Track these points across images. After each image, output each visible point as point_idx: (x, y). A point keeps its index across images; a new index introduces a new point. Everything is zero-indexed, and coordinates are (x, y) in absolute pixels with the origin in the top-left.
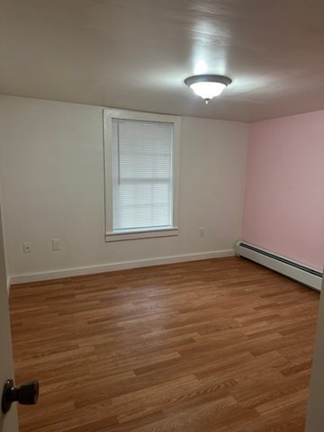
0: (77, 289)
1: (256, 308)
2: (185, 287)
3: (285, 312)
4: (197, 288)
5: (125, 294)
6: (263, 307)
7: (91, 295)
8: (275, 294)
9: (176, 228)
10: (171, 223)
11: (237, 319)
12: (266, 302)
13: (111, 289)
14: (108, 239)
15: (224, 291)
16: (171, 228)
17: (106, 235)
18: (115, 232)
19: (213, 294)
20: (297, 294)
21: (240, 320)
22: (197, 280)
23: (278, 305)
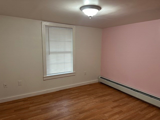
0: (31, 104)
1: (112, 108)
2: (80, 99)
3: (124, 109)
4: (86, 99)
5: (53, 105)
6: (115, 107)
7: (37, 107)
8: (118, 100)
9: (75, 72)
10: (72, 70)
11: (105, 115)
12: (115, 104)
13: (47, 103)
14: (45, 79)
15: (97, 100)
16: (72, 72)
17: (43, 77)
18: (47, 76)
19: (93, 102)
20: (127, 99)
21: (106, 115)
22: (85, 95)
23: (121, 105)
